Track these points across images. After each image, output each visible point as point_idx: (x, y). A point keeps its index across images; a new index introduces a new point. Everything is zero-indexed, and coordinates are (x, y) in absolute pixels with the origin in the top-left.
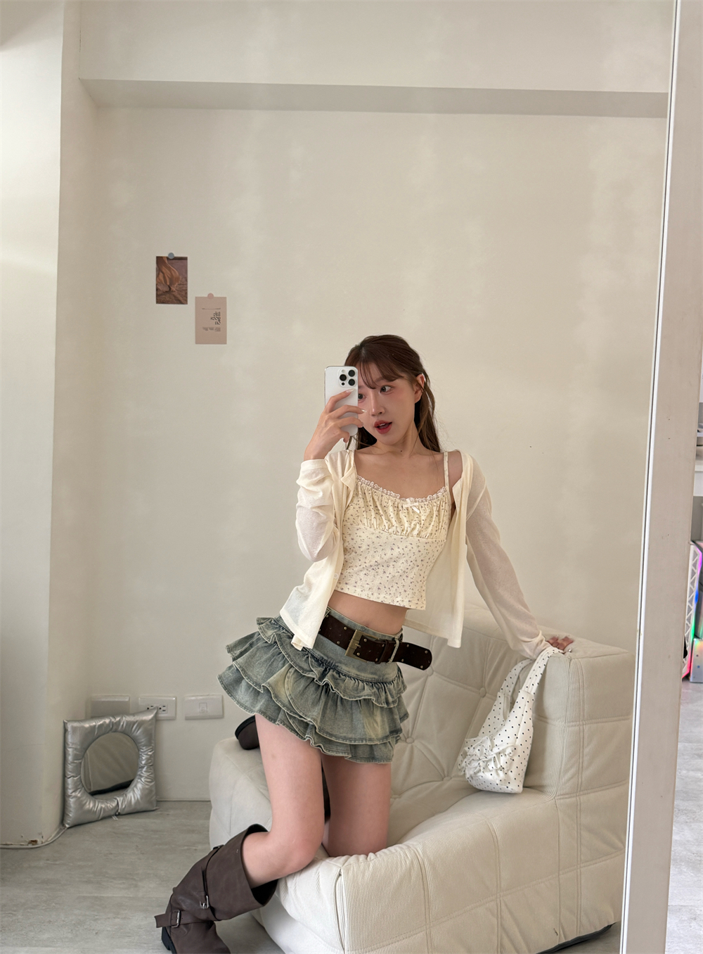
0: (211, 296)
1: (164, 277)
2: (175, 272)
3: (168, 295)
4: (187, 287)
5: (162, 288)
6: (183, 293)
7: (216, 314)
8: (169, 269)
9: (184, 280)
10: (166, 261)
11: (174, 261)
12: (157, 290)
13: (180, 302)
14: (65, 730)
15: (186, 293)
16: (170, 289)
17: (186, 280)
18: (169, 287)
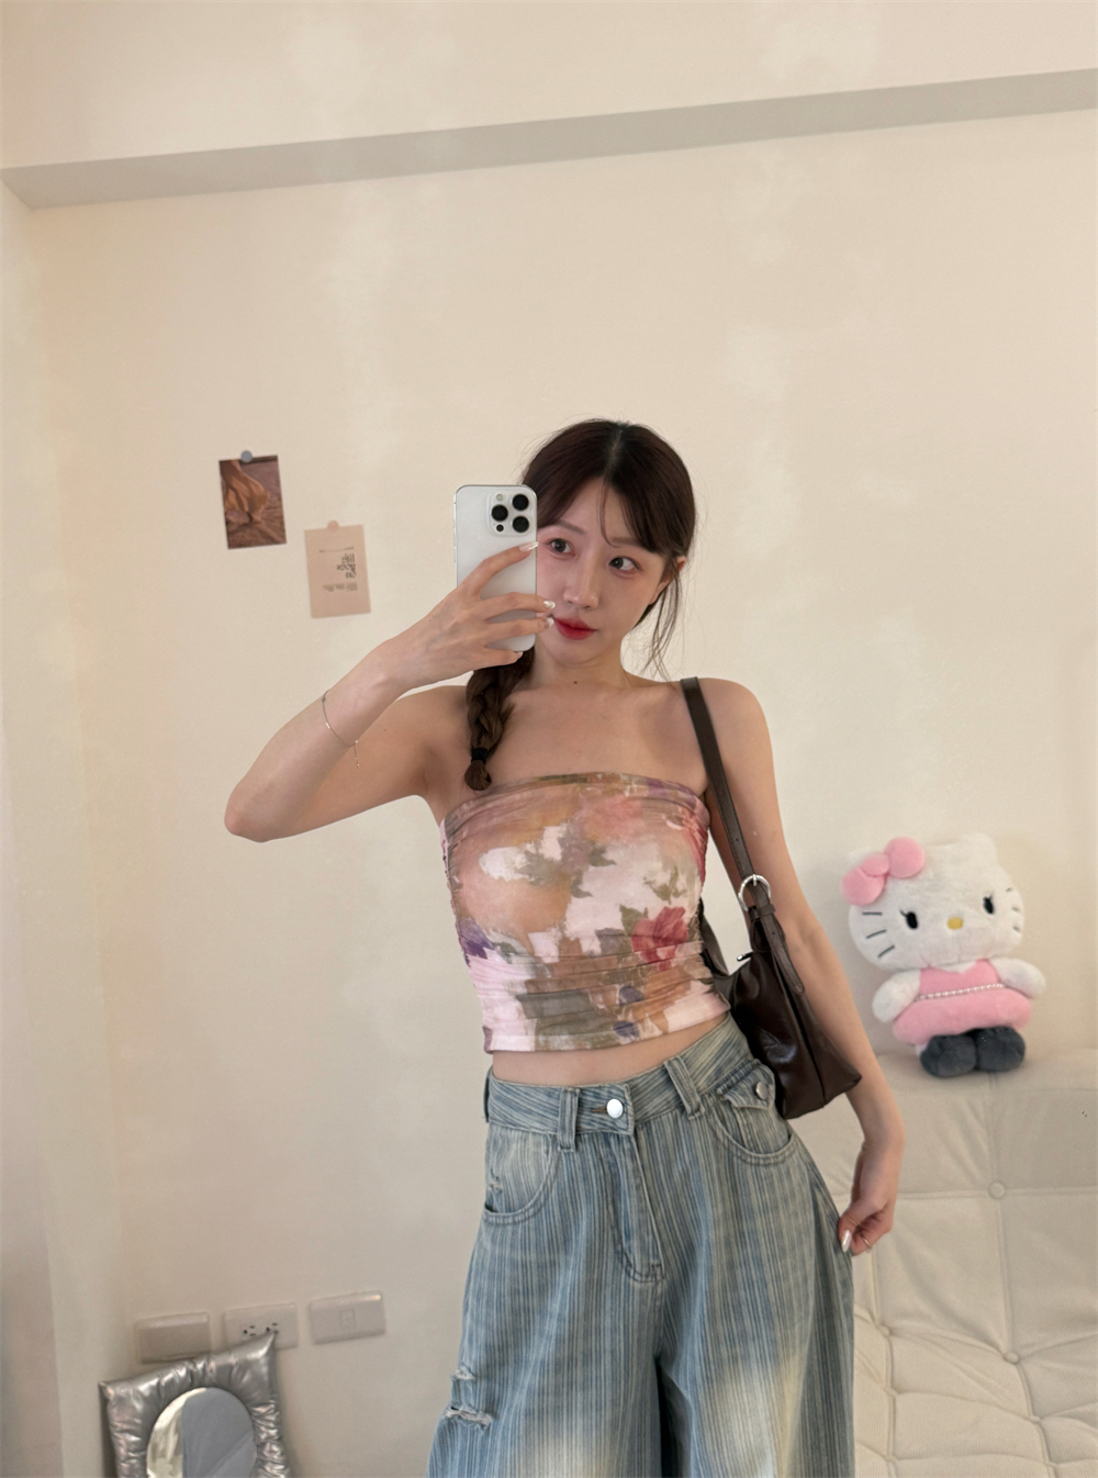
0: (333, 526)
1: (238, 498)
2: (256, 485)
3: (248, 531)
4: (281, 512)
5: (237, 519)
6: (277, 524)
7: (347, 558)
8: (246, 481)
9: (275, 498)
10: (239, 467)
11: (253, 466)
12: (228, 523)
13: (271, 541)
14: (104, 1401)
15: (282, 523)
16: (251, 518)
17: (280, 499)
18: (249, 515)
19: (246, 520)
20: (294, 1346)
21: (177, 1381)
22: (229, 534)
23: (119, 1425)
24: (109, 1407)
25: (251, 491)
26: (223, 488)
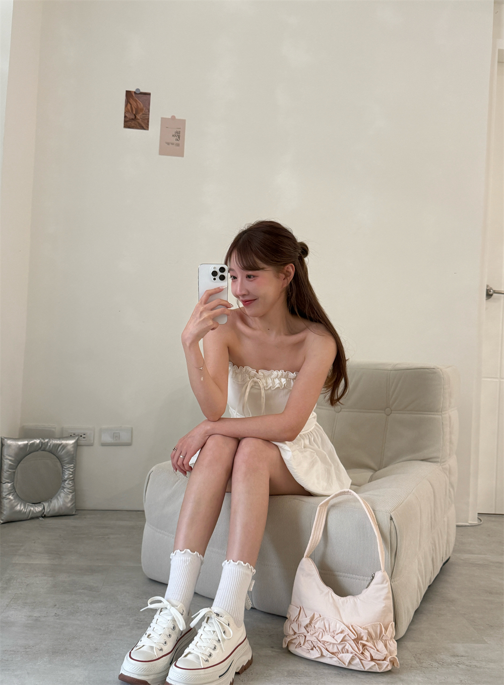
0: (173, 118)
1: (131, 108)
2: (140, 104)
5: (129, 116)
7: (177, 132)
8: (136, 101)
12: (125, 117)
14: (2, 445)
16: (136, 117)
19: (133, 117)
20: (92, 445)
21: (36, 444)
22: (125, 123)
23: (7, 456)
24: (3, 447)
25: (137, 105)
26: (126, 102)
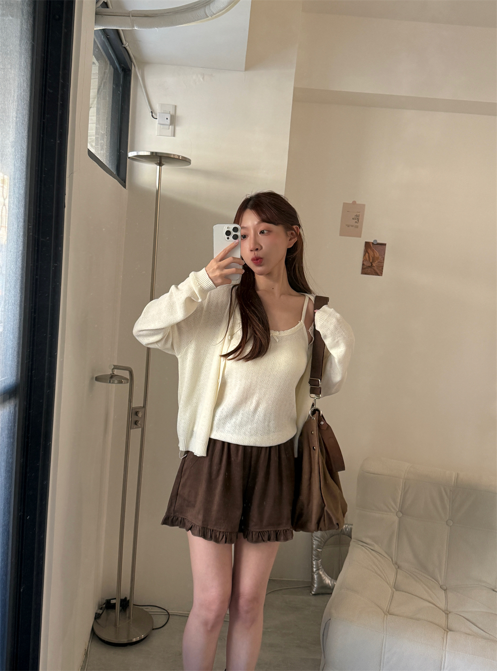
1: (369, 256)
2: (377, 254)
3: (370, 269)
4: (383, 264)
5: (366, 264)
6: (381, 269)
8: (373, 251)
9: (382, 259)
10: (372, 245)
11: (377, 246)
12: (363, 264)
13: (377, 274)
16: (372, 265)
17: (384, 260)
18: (371, 263)
19: (370, 265)
22: (363, 269)
25: (374, 254)
26: (364, 252)
